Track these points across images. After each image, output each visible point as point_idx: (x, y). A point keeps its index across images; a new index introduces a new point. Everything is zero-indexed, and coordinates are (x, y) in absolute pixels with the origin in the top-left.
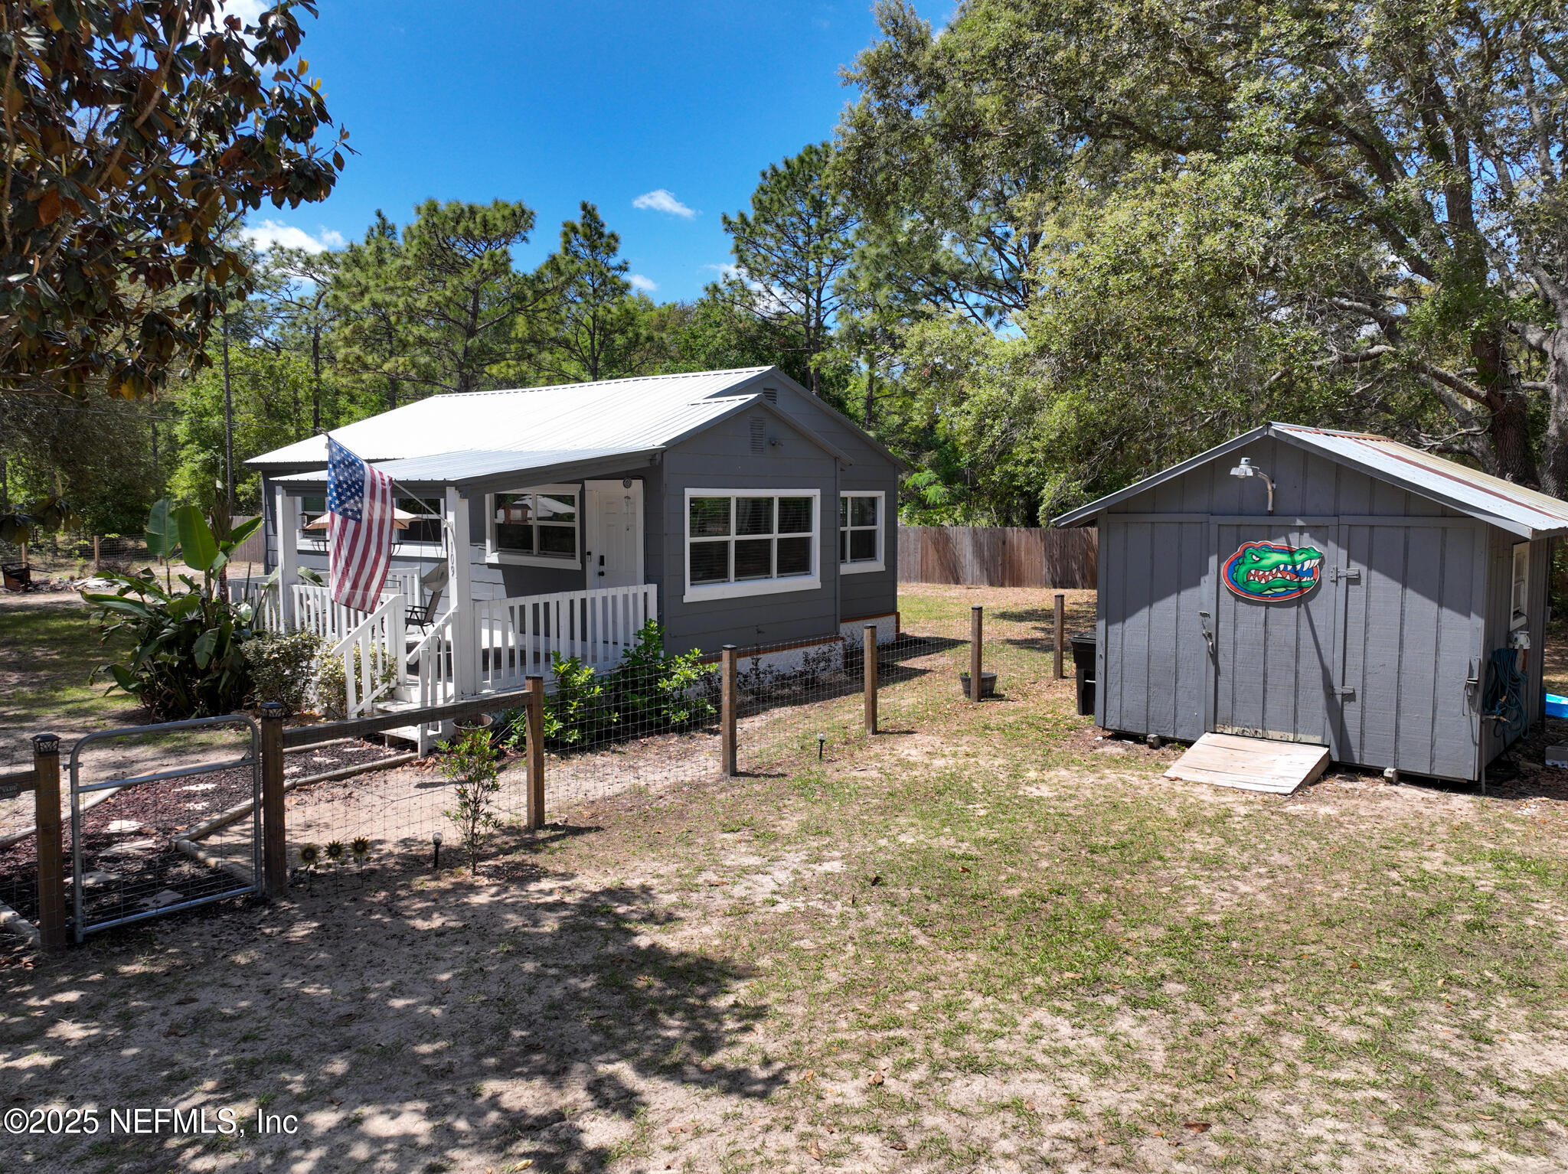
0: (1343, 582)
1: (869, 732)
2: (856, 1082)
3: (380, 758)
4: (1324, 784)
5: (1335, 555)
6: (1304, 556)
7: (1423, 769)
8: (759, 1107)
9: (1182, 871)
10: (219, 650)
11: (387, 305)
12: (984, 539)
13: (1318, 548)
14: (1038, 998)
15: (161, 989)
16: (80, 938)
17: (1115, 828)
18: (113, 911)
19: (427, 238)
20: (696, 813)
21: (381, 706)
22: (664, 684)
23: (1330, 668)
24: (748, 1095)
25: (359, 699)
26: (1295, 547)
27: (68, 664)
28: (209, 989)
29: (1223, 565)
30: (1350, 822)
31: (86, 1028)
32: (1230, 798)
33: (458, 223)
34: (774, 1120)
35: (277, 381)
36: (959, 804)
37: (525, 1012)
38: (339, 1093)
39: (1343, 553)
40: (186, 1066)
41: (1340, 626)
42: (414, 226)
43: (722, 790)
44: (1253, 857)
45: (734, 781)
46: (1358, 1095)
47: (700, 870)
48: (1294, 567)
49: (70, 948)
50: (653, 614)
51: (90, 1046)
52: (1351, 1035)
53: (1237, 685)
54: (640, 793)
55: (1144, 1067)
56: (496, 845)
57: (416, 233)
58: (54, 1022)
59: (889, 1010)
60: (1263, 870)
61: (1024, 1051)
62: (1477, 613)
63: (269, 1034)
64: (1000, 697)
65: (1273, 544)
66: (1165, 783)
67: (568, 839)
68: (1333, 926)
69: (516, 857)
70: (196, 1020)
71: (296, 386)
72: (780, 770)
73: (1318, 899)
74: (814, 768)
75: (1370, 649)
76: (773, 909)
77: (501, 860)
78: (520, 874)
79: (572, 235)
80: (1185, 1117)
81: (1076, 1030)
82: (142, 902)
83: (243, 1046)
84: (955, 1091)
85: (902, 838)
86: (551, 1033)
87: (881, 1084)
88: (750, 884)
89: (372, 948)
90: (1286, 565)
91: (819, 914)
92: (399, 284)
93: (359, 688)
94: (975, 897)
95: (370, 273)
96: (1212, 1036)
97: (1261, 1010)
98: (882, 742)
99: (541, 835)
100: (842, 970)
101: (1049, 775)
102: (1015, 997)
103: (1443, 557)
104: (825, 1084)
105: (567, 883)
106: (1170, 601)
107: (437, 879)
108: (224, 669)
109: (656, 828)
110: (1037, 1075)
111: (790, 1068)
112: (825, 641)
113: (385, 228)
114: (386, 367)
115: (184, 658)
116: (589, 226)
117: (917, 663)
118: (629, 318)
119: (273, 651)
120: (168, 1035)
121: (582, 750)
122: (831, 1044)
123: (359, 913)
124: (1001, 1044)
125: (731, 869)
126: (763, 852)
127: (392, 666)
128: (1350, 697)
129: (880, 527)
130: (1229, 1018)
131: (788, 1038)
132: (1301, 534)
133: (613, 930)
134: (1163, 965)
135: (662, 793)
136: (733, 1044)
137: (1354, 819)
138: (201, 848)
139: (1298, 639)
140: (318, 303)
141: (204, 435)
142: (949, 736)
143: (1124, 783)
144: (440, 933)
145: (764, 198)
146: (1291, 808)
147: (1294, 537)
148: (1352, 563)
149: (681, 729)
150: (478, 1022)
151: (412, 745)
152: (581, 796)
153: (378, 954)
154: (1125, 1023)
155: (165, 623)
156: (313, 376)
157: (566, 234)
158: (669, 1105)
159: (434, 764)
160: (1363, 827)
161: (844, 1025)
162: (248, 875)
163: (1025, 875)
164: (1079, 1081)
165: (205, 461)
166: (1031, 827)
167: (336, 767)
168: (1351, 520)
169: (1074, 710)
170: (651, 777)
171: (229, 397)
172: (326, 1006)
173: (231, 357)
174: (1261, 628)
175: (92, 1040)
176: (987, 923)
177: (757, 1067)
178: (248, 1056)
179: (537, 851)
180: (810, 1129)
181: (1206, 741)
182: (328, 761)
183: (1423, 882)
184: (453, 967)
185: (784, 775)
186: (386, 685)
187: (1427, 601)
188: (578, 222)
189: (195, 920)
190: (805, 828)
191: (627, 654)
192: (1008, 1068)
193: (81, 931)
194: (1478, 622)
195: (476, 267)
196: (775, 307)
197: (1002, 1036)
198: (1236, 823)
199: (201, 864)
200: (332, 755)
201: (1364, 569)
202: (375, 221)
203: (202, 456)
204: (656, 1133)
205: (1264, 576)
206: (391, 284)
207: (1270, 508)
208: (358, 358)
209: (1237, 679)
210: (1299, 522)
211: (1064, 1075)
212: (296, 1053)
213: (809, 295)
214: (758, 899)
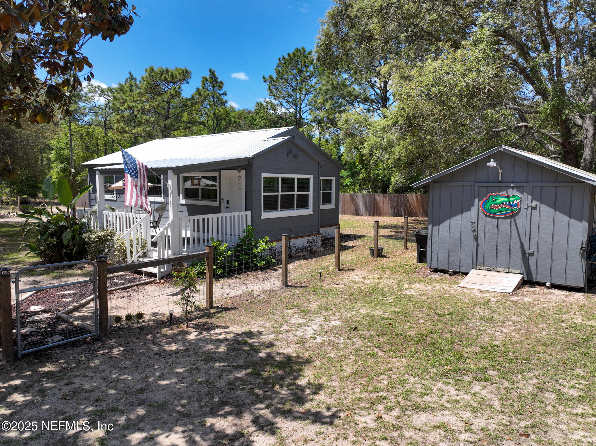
0: (530, 209)
1: (337, 270)
2: (370, 417)
3: (141, 280)
4: (523, 289)
5: (527, 198)
6: (514, 199)
7: (562, 283)
8: (331, 429)
9: (479, 324)
10: (73, 238)
11: (134, 107)
12: (367, 198)
13: (519, 195)
14: (437, 378)
15: (57, 378)
16: (20, 356)
17: (446, 306)
18: (34, 344)
19: (149, 81)
20: (274, 301)
21: (141, 260)
22: (255, 251)
23: (524, 243)
24: (324, 423)
25: (132, 257)
26: (510, 195)
27: (9, 244)
28: (78, 378)
29: (481, 202)
30: (538, 304)
31: (25, 396)
32: (487, 295)
33: (162, 75)
34: (338, 435)
35: (90, 137)
36: (381, 297)
37: (219, 386)
38: (141, 425)
39: (530, 197)
40: (71, 413)
41: (529, 227)
42: (144, 76)
43: (283, 293)
44: (505, 318)
45: (287, 289)
46: (589, 420)
47: (281, 325)
48: (510, 203)
49: (15, 360)
50: (249, 223)
51: (27, 405)
52: (574, 393)
53: (486, 251)
54: (250, 294)
55: (491, 407)
56: (194, 315)
57: (145, 79)
58: (10, 394)
59: (375, 383)
60: (511, 323)
61: (439, 402)
62: (585, 221)
63: (107, 398)
64: (385, 257)
65: (501, 194)
66: (460, 289)
67: (224, 312)
68: (548, 346)
69: (204, 320)
70: (74, 392)
71: (97, 139)
72: (304, 285)
73: (537, 335)
74: (318, 284)
75: (540, 235)
76: (315, 341)
77: (198, 321)
78: (206, 327)
79: (206, 82)
80: (518, 431)
81: (458, 392)
82: (46, 340)
83: (97, 404)
84: (414, 420)
85: (361, 311)
86: (232, 396)
87: (381, 417)
88: (303, 330)
89: (148, 359)
90: (506, 202)
91: (335, 343)
92: (139, 99)
93: (132, 252)
94: (397, 335)
95: (127, 95)
96: (516, 394)
97: (532, 382)
98: (343, 273)
99: (212, 311)
100: (351, 367)
101: (414, 286)
102: (427, 377)
103: (571, 198)
104: (356, 418)
105: (227, 330)
106: (459, 217)
107: (172, 329)
108: (75, 245)
109: (259, 308)
110: (447, 412)
111: (340, 411)
112: (314, 235)
113: (132, 78)
114: (133, 131)
115: (59, 241)
116: (212, 78)
117: (349, 244)
118: (227, 114)
119: (96, 238)
120: (62, 399)
121: (224, 277)
122: (355, 400)
123: (141, 344)
124: (428, 398)
125: (293, 324)
126: (305, 317)
127: (145, 243)
128: (532, 254)
129: (333, 191)
130: (520, 385)
131: (335, 397)
132: (513, 190)
133: (250, 350)
134: (484, 363)
135: (259, 294)
136: (311, 400)
137: (539, 302)
138: (71, 317)
139: (511, 232)
140: (106, 107)
141: (61, 158)
142: (369, 271)
143: (443, 289)
144: (177, 352)
145: (279, 68)
146: (514, 298)
147: (510, 191)
148: (533, 201)
149: (262, 269)
150: (199, 391)
151: (154, 275)
152: (225, 296)
153: (151, 362)
154: (477, 388)
155: (51, 227)
156: (104, 135)
157: (203, 81)
158: (290, 428)
159: (164, 283)
160: (544, 306)
161: (357, 390)
162: (93, 329)
163: (415, 326)
164: (467, 415)
165: (62, 168)
166: (412, 307)
167: (124, 284)
168: (534, 184)
169: (415, 261)
170: (252, 288)
171: (71, 143)
172: (131, 385)
173: (72, 127)
174: (496, 228)
175: (28, 402)
176: (405, 346)
177: (325, 410)
178: (99, 408)
179: (212, 318)
180: (355, 439)
181: (473, 272)
182: (120, 282)
183: (576, 327)
184: (184, 367)
185: (307, 287)
186: (143, 251)
187: (565, 216)
188: (208, 77)
189: (70, 348)
190: (320, 307)
191: (240, 239)
192: (434, 409)
193: (20, 353)
194: (586, 224)
195: (169, 93)
196: (284, 110)
197: (427, 395)
198: (493, 304)
199: (72, 324)
200: (121, 279)
201: (538, 204)
202: (128, 76)
203: (61, 166)
204: (287, 441)
205: (497, 207)
206: (135, 99)
207: (500, 180)
208: (122, 128)
209: (486, 247)
210: (512, 185)
211: (459, 412)
212: (121, 407)
213: (297, 106)
214: (308, 336)
